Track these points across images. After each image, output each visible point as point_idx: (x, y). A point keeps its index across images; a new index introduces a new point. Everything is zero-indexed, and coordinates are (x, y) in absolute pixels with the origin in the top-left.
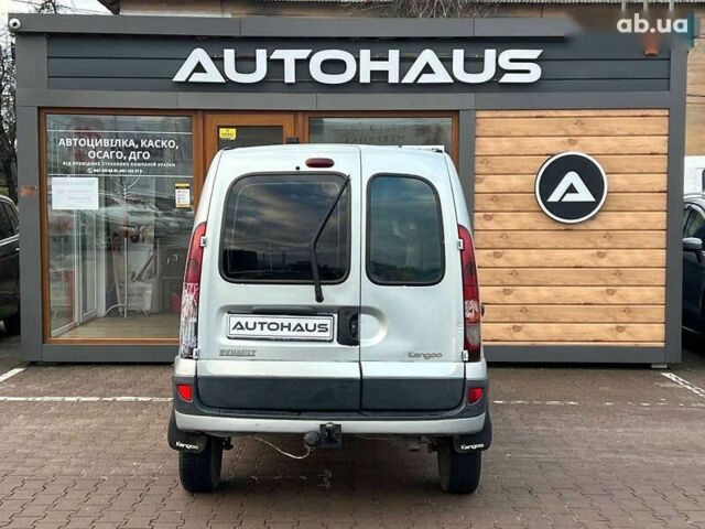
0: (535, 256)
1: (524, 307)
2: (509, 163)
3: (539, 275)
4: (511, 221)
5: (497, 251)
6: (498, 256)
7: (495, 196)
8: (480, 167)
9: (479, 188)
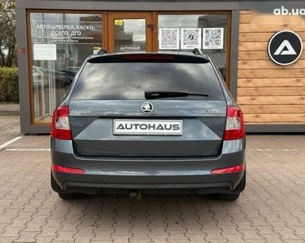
0: (267, 82)
1: (261, 106)
2: (255, 36)
3: (269, 91)
4: (255, 65)
5: (249, 79)
6: (249, 81)
7: (248, 52)
8: (241, 38)
9: (240, 48)
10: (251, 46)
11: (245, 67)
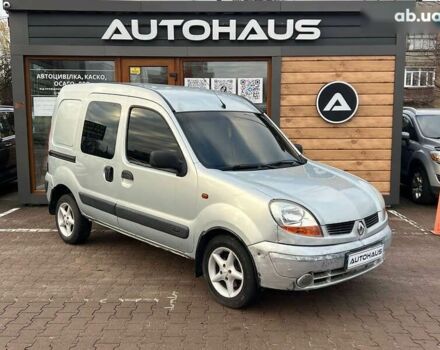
0: (316, 143)
4: (302, 123)
5: (294, 140)
7: (293, 107)
8: (284, 91)
9: (283, 103)
10: (295, 100)
11: (289, 125)
